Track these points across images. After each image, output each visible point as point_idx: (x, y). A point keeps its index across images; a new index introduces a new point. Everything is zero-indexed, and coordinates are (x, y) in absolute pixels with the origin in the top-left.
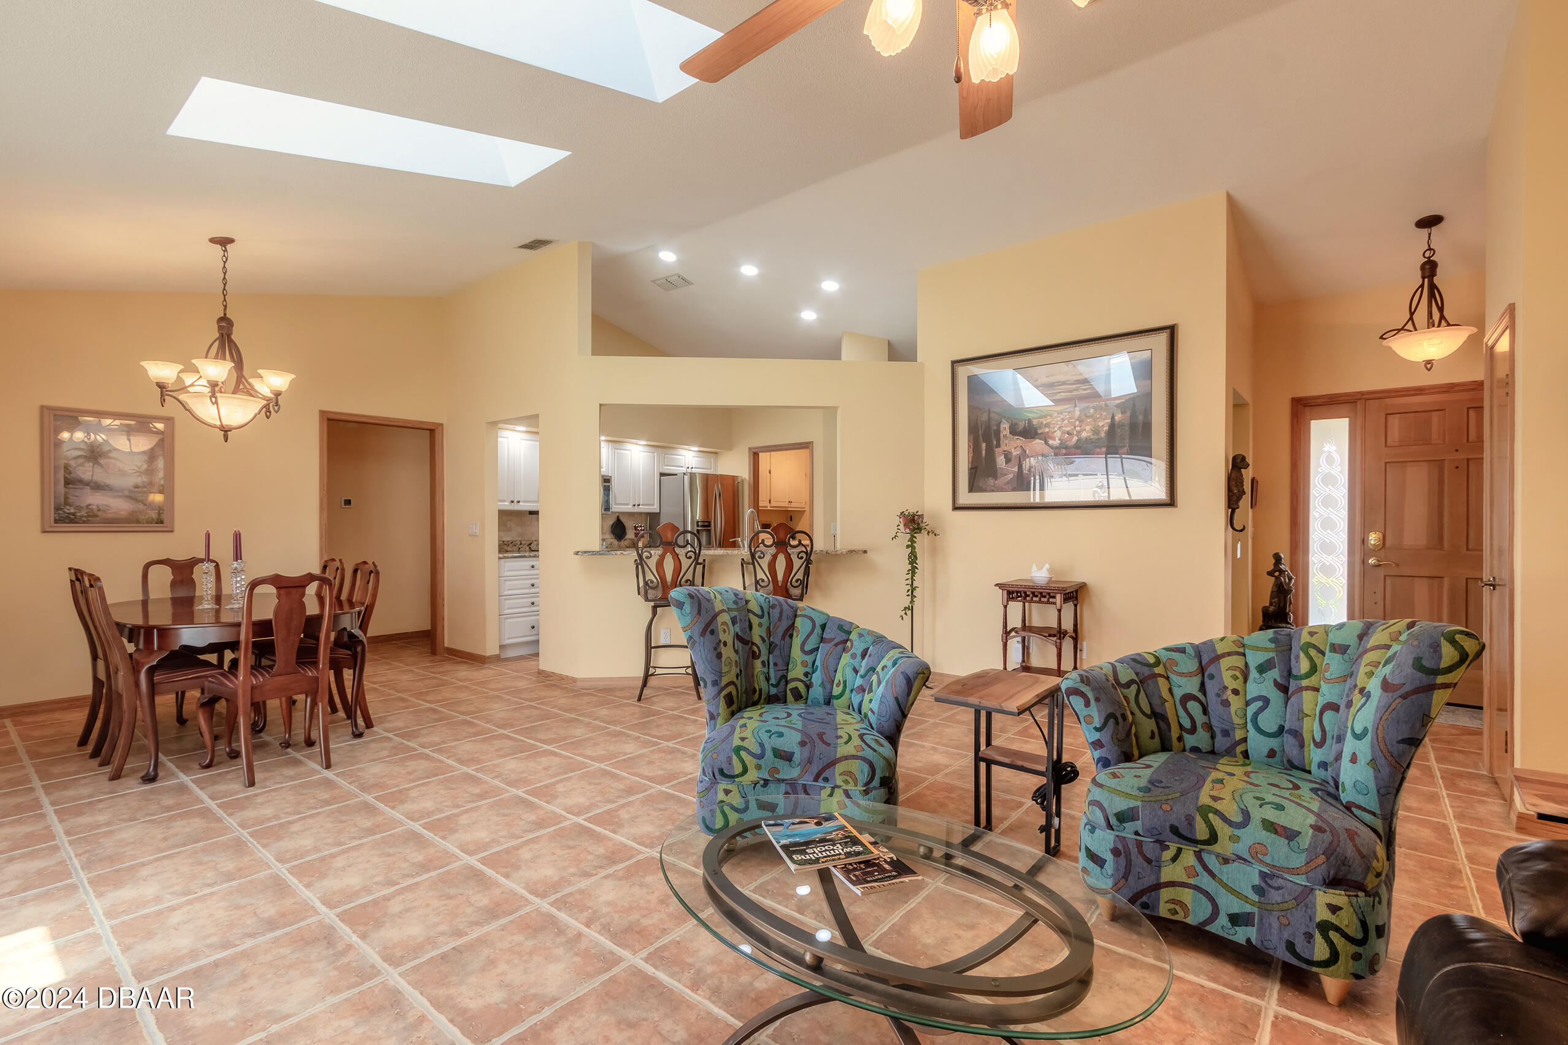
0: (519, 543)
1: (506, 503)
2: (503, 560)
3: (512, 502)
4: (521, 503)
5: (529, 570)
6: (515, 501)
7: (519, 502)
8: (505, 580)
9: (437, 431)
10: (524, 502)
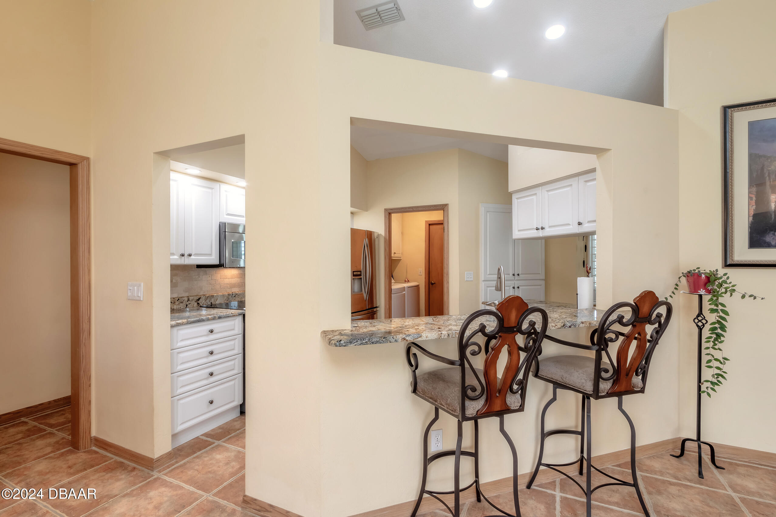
0: (186, 299)
1: (176, 257)
2: (175, 329)
3: (183, 255)
4: (192, 257)
5: (207, 335)
6: (186, 255)
7: (190, 255)
8: (179, 353)
9: (80, 166)
10: (196, 255)
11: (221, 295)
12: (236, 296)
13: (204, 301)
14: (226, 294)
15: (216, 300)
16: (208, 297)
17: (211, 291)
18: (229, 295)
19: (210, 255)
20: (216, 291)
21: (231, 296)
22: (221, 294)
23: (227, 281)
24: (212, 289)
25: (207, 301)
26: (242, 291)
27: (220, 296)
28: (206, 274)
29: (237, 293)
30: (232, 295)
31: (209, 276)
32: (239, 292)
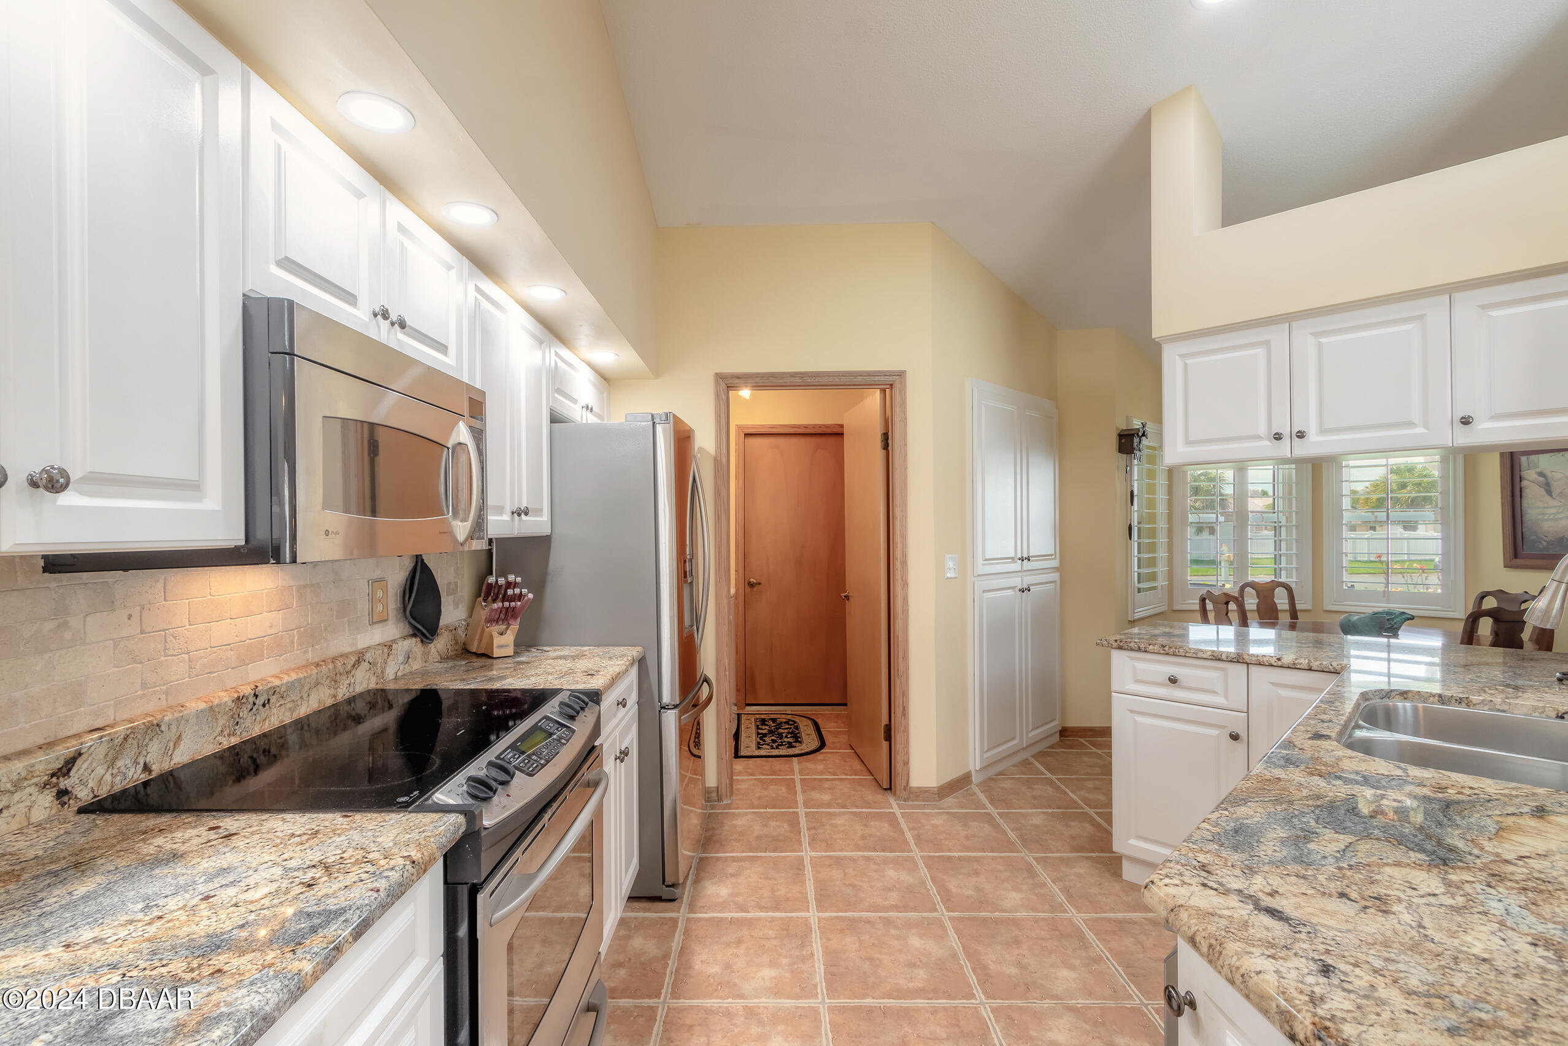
7: (49, 483)
10: (96, 481)
11: (199, 714)
12: (273, 700)
13: (100, 771)
14: (226, 698)
15: (171, 745)
16: (125, 739)
17: (141, 697)
18: (239, 700)
19: (192, 487)
20: (167, 693)
21: (249, 707)
22: (202, 706)
23: (223, 631)
24: (144, 685)
25: (119, 763)
26: (293, 670)
27: (193, 721)
28: (111, 605)
29: (277, 682)
30: (251, 699)
31: (130, 617)
32: (286, 679)
